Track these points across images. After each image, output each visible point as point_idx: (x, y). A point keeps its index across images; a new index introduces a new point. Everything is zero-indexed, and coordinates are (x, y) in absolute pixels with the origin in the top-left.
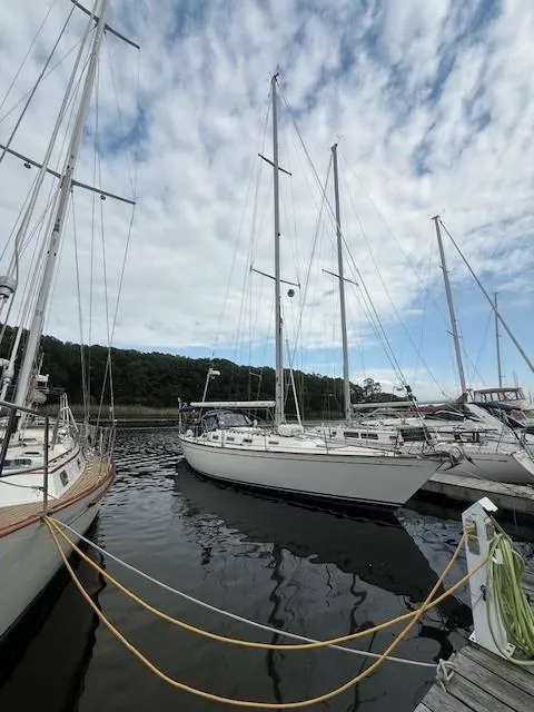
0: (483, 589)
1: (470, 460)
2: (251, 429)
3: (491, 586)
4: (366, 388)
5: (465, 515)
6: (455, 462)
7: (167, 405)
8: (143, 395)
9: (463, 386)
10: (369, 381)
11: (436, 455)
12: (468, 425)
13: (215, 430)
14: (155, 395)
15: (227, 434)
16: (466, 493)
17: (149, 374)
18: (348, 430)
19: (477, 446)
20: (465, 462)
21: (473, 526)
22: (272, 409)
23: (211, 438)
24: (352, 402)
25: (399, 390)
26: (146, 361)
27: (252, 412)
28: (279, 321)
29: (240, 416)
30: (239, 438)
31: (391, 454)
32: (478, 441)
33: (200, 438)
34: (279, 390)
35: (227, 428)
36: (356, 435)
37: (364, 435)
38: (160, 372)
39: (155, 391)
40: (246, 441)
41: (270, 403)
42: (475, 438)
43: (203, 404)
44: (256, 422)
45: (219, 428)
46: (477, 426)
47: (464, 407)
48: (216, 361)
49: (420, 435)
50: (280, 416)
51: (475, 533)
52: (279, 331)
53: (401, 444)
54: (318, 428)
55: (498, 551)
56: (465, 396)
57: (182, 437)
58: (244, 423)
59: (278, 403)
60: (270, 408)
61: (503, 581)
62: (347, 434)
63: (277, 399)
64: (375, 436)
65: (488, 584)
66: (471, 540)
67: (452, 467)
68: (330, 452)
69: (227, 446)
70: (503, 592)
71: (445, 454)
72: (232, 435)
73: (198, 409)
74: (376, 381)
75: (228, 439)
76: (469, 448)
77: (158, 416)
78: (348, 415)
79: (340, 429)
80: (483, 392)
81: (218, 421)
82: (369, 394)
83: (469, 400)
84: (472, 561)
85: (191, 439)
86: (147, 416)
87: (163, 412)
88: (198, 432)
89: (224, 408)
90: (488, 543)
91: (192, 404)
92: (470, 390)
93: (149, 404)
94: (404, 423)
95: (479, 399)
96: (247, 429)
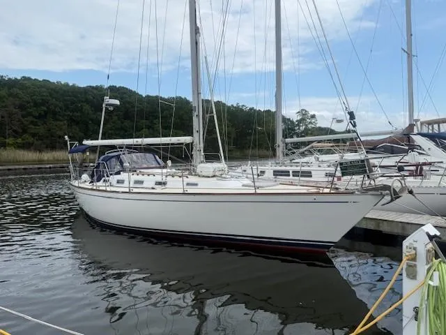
0: (416, 310)
1: (411, 192)
2: (165, 171)
3: (424, 306)
4: (300, 121)
5: (406, 243)
6: (396, 195)
7: (52, 147)
8: (16, 134)
9: (411, 115)
10: (303, 113)
11: (376, 189)
12: (412, 158)
13: (118, 173)
14: (34, 135)
15: (135, 177)
16: (403, 228)
17: (22, 107)
18: (278, 168)
19: (419, 179)
20: (405, 195)
21: (414, 252)
22: (190, 146)
23: (114, 183)
24: (285, 136)
25: (339, 121)
26: (15, 90)
27: (165, 150)
28: (195, 31)
29: (149, 156)
30: (149, 182)
31: (327, 191)
32: (421, 175)
33: (101, 183)
34: (198, 124)
35: (133, 170)
36: (286, 173)
37: (296, 174)
38: (36, 105)
39: (33, 129)
40: (159, 183)
41: (186, 139)
42: (419, 171)
43: (100, 142)
44: (169, 163)
45: (124, 171)
46: (421, 159)
47: (409, 140)
48: (112, 89)
49: (360, 168)
50: (198, 155)
51: (414, 259)
52: (195, 44)
53: (339, 179)
54: (244, 167)
55: (436, 274)
56: (411, 127)
57: (76, 183)
58: (155, 164)
59: (197, 139)
60: (187, 145)
61: (437, 300)
62: (277, 173)
63: (195, 134)
64: (308, 174)
65: (421, 305)
66: (409, 266)
67: (392, 200)
68: (258, 191)
69: (135, 190)
70: (434, 311)
71: (386, 187)
72: (140, 178)
73: (93, 149)
74: (312, 113)
75: (136, 182)
76: (411, 182)
77: (41, 162)
78: (279, 152)
79: (269, 167)
80: (430, 123)
81: (121, 163)
82: (302, 128)
83: (416, 131)
84: (408, 286)
85: (88, 185)
86: (24, 162)
87: (47, 156)
88: (97, 176)
89: (129, 147)
90: (427, 267)
91: (85, 142)
92: (417, 121)
93: (26, 146)
94: (342, 157)
95: (425, 130)
96: (159, 171)
